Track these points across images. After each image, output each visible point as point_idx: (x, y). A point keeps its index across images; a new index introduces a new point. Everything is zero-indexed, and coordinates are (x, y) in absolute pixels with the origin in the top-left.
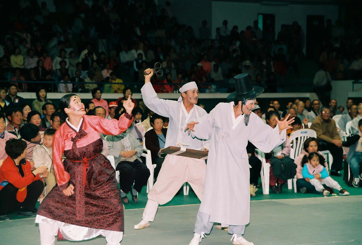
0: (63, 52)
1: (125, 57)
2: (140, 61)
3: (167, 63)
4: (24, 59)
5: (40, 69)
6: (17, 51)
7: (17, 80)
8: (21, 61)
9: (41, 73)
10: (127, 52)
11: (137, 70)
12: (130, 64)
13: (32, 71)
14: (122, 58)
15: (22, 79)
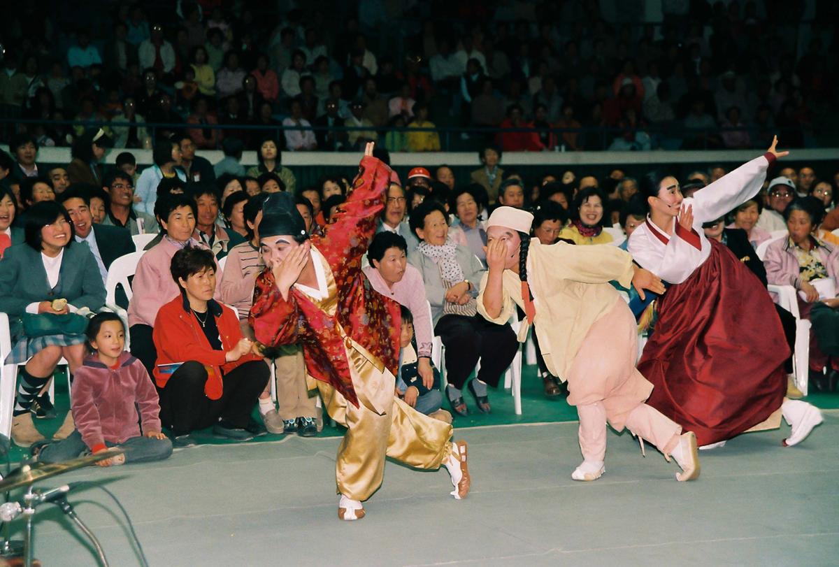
0: (299, 57)
1: (441, 68)
2: (475, 78)
3: (543, 83)
4: (216, 73)
5: (250, 97)
6: (199, 55)
7: (201, 121)
8: (209, 79)
9: (251, 106)
10: (446, 57)
11: (468, 98)
12: (451, 83)
13: (233, 100)
14: (434, 70)
15: (211, 119)
